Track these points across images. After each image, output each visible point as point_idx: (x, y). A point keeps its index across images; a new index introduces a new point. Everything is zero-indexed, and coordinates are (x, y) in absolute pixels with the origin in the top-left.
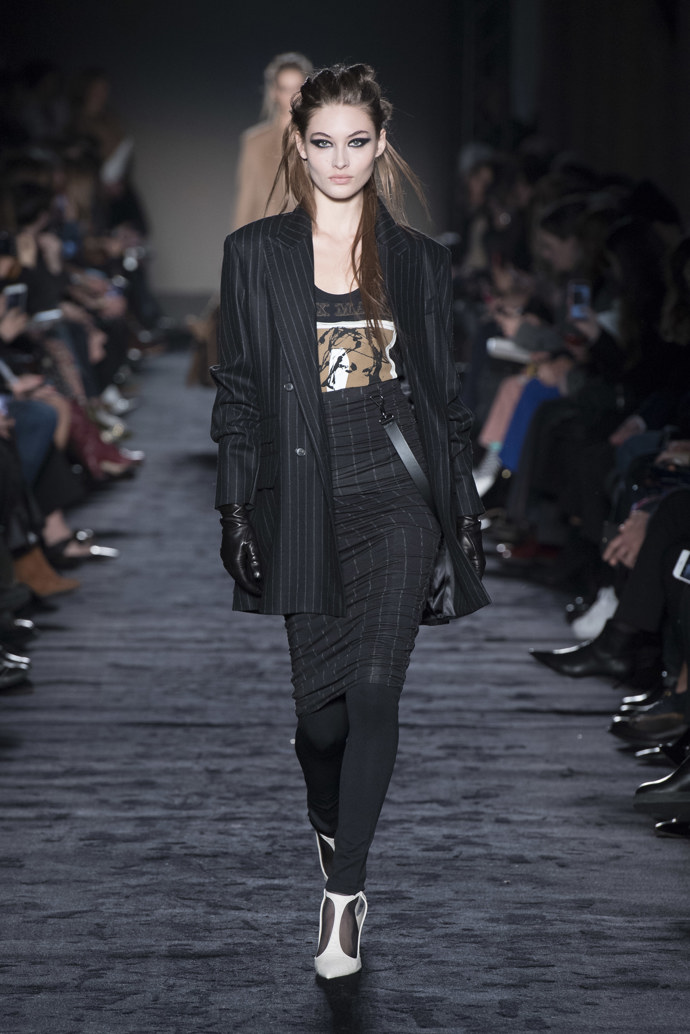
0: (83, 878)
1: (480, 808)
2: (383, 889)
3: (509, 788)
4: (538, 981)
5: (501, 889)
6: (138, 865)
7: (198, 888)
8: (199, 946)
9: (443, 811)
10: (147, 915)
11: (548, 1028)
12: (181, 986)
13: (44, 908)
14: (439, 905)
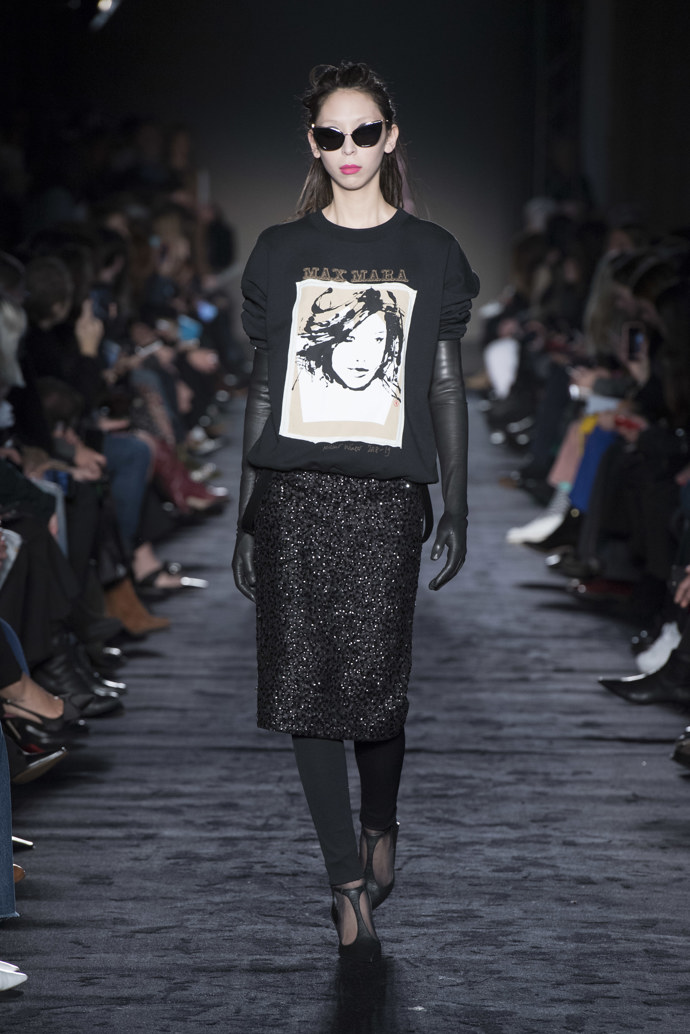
0: (170, 895)
1: (549, 831)
2: (454, 907)
3: (577, 812)
4: (604, 997)
5: (568, 908)
6: (222, 883)
7: (278, 906)
8: (280, 960)
9: (511, 835)
12: (262, 999)
13: (132, 923)
14: (509, 924)
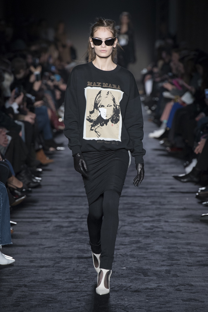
0: (55, 237)
1: (161, 218)
2: (134, 240)
3: (168, 213)
4: (176, 264)
5: (166, 240)
6: (69, 234)
7: (85, 240)
8: (85, 255)
9: (151, 219)
10: (72, 247)
11: (179, 277)
12: (80, 266)
13: (44, 245)
14: (149, 244)
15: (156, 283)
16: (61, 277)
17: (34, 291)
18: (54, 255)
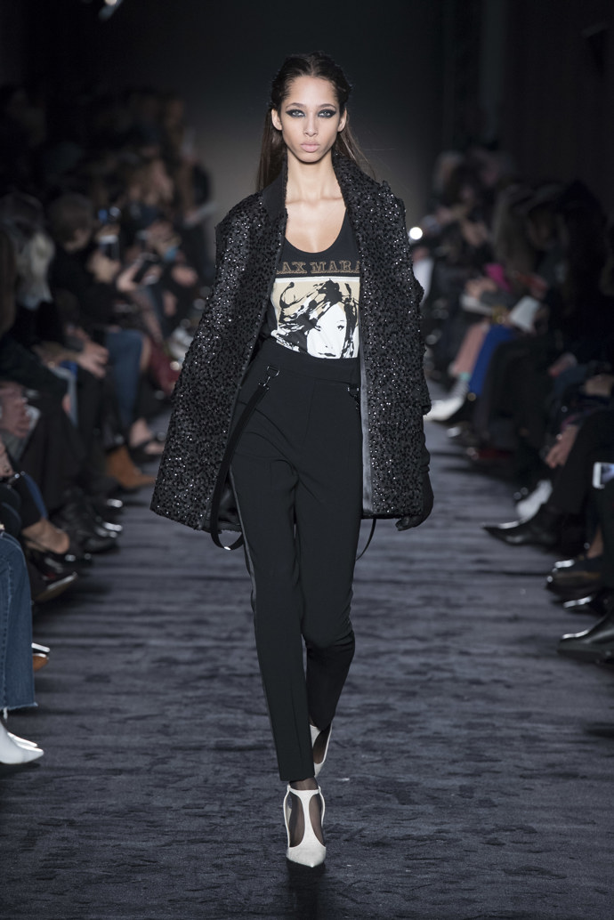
0: (154, 691)
1: (448, 643)
2: (374, 702)
3: (470, 629)
4: (489, 771)
5: (463, 703)
7: (238, 699)
8: (238, 742)
9: (420, 646)
10: (201, 719)
11: (496, 806)
12: (225, 771)
13: (125, 712)
14: (416, 714)
15: (433, 823)
16: (169, 802)
17: (95, 838)
18: (153, 740)
